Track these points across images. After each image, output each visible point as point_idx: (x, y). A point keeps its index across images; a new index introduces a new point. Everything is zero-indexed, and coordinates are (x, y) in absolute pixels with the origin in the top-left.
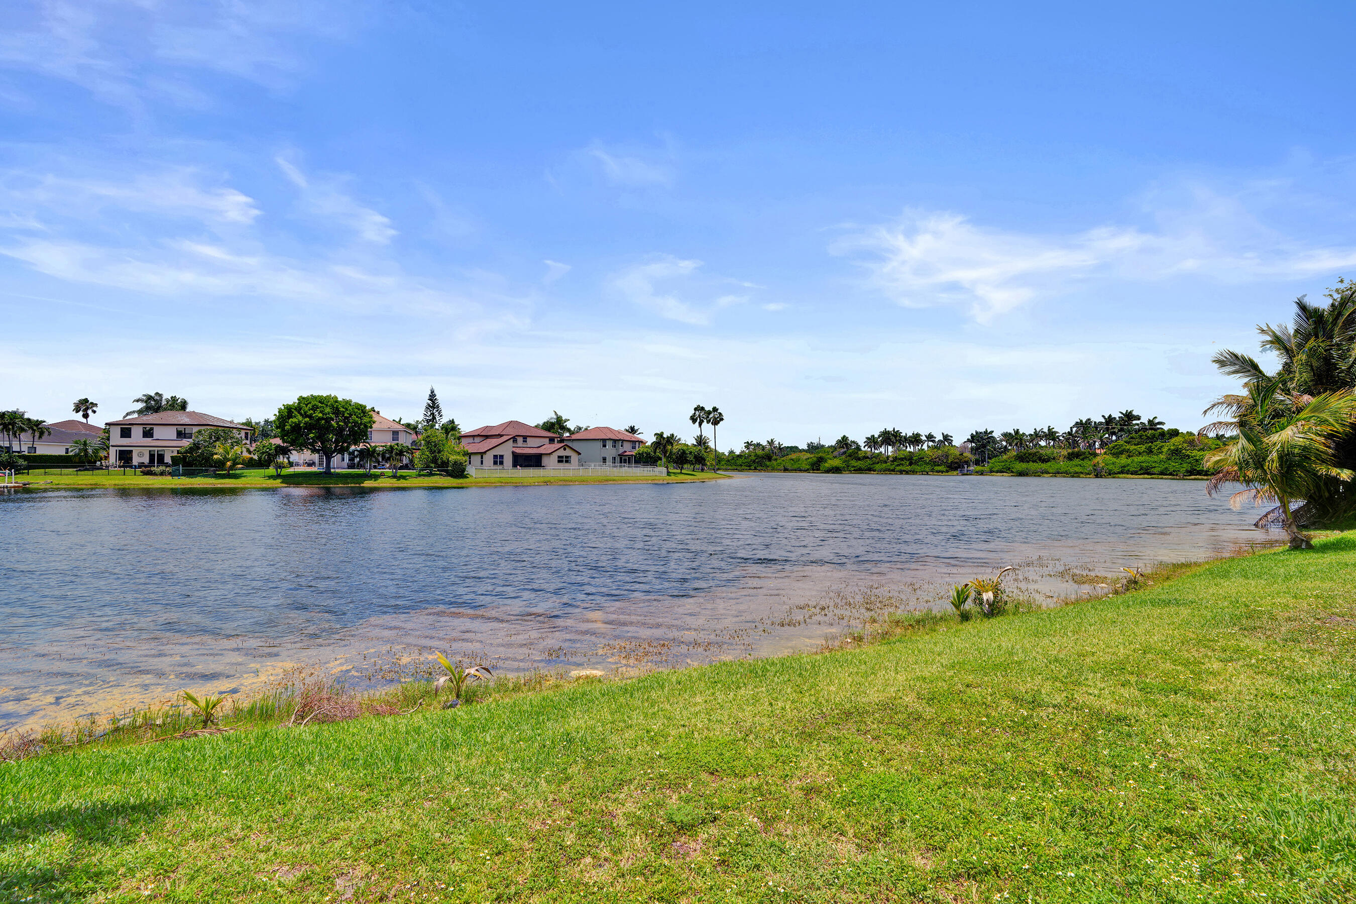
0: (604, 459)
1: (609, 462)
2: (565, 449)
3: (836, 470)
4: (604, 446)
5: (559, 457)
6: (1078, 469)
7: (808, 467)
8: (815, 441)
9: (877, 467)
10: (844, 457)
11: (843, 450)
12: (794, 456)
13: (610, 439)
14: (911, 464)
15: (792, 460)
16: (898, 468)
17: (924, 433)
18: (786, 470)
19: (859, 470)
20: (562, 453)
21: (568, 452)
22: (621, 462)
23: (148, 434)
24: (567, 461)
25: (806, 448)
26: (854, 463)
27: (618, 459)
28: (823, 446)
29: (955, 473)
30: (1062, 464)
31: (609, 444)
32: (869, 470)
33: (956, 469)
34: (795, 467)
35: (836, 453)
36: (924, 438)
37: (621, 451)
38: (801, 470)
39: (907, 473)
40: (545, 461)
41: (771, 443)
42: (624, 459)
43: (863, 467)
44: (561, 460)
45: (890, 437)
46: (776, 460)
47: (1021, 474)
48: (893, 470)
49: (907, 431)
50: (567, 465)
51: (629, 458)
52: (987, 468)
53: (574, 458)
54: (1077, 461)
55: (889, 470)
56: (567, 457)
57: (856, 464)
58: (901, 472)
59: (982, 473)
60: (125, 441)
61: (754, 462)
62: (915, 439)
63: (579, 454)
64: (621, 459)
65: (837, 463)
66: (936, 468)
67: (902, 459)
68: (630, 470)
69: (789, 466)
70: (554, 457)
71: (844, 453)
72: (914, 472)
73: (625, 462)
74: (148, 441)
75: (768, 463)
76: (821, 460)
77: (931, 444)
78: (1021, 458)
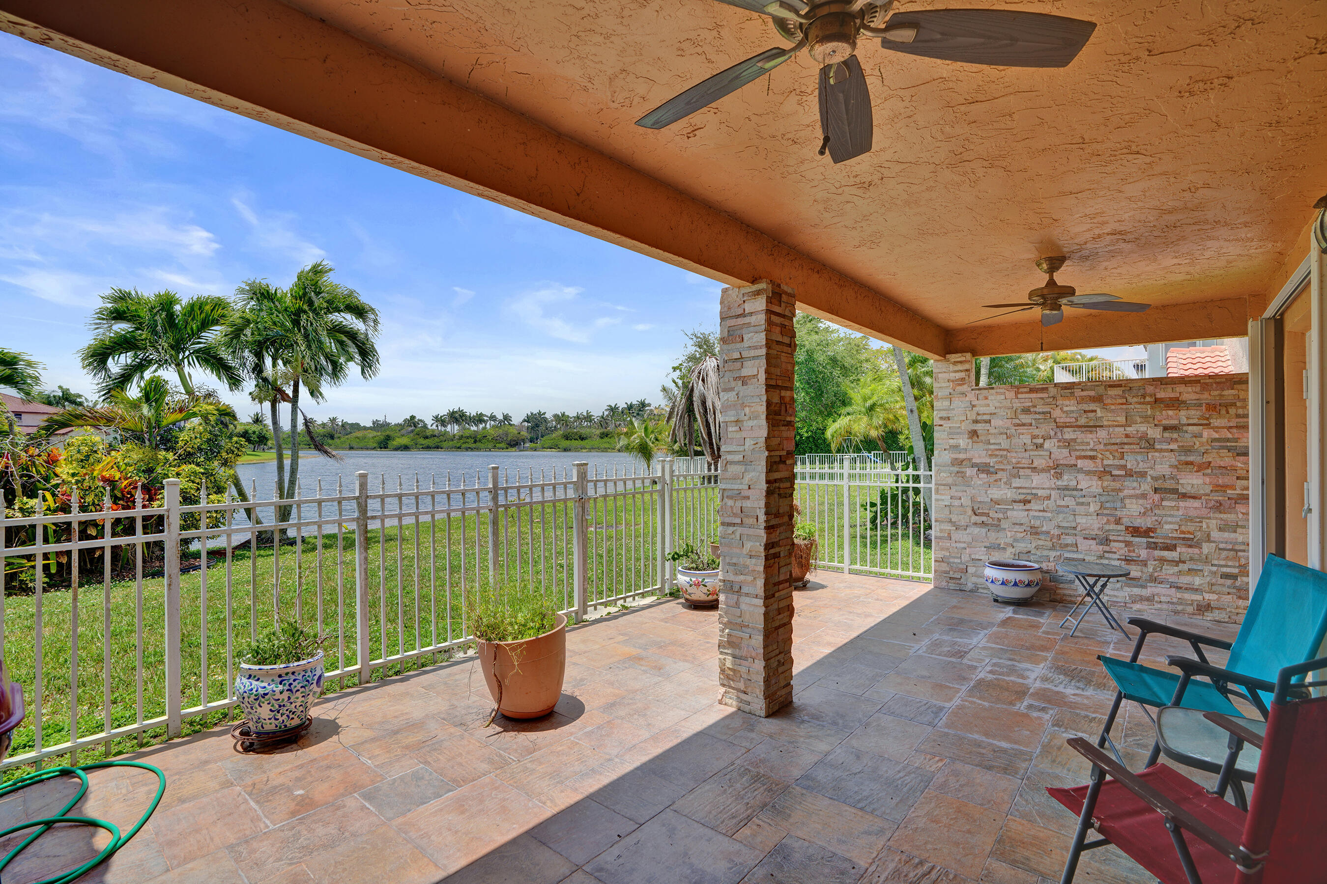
3: (406, 448)
6: (607, 446)
7: (375, 445)
8: (381, 419)
9: (444, 444)
10: (412, 435)
11: (411, 429)
12: (359, 434)
14: (475, 442)
15: (358, 438)
16: (464, 446)
17: (486, 413)
18: (351, 448)
19: (428, 448)
25: (371, 425)
26: (422, 441)
28: (389, 424)
29: (514, 449)
30: (597, 442)
32: (437, 447)
33: (514, 446)
34: (361, 445)
35: (403, 432)
36: (486, 418)
38: (367, 449)
39: (472, 449)
41: (333, 420)
43: (431, 445)
45: (457, 417)
46: (339, 437)
47: (565, 450)
48: (459, 448)
49: (471, 410)
52: (539, 444)
54: (606, 439)
55: (455, 447)
57: (424, 442)
58: (467, 449)
59: (536, 450)
62: (479, 419)
65: (405, 441)
66: (498, 445)
67: (467, 438)
69: (354, 445)
71: (412, 431)
72: (478, 449)
75: (330, 442)
76: (388, 438)
77: (493, 423)
78: (567, 437)
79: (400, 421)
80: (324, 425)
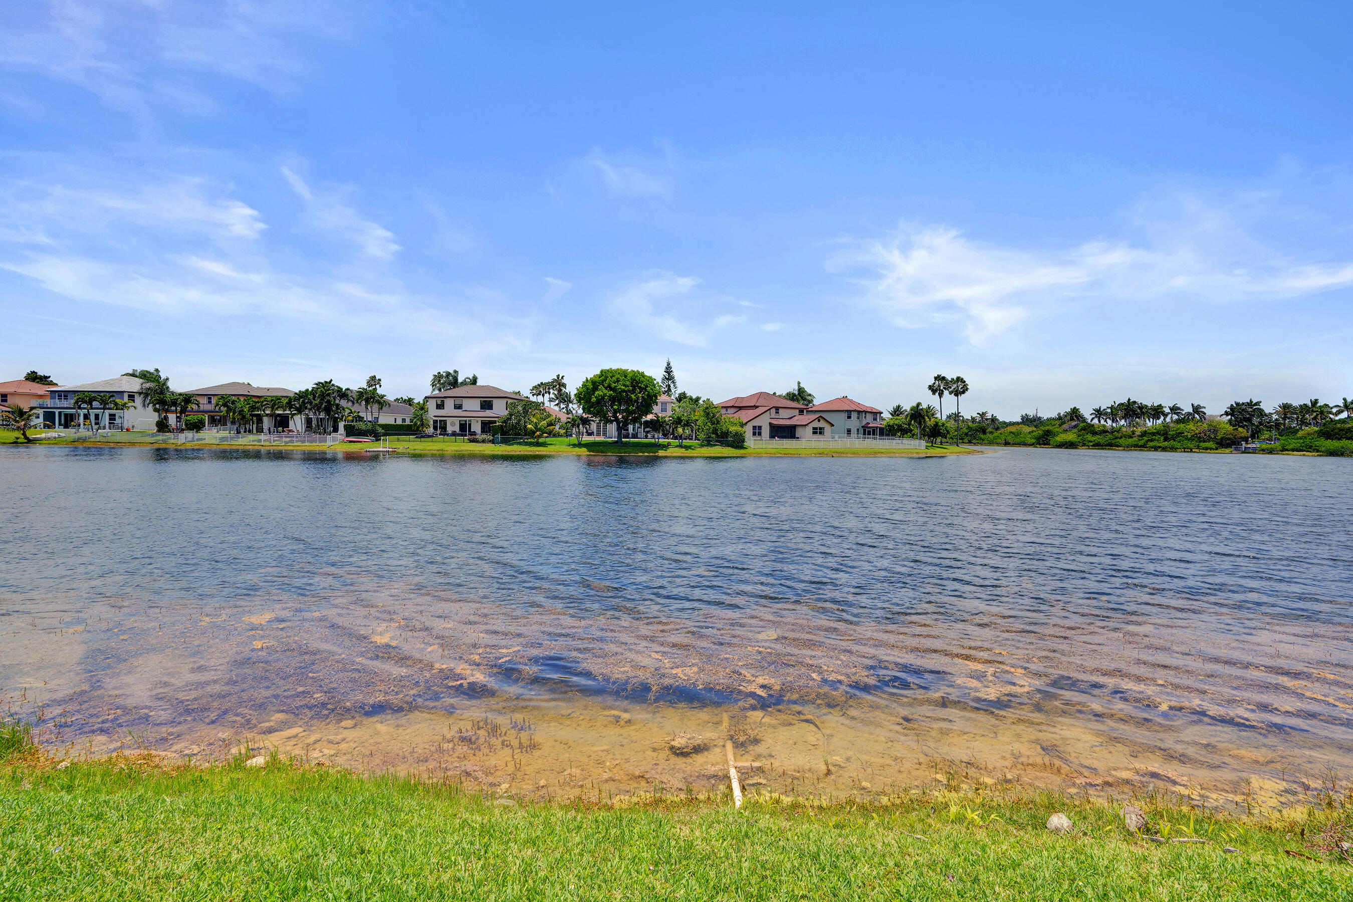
0: (849, 431)
1: (854, 434)
2: (819, 421)
3: (1071, 445)
4: (849, 417)
5: (814, 428)
7: (1033, 441)
8: (1031, 413)
9: (1122, 441)
10: (1075, 430)
11: (1074, 423)
12: (1010, 429)
13: (855, 411)
14: (1166, 439)
15: (1013, 433)
16: (1151, 444)
17: (1167, 405)
18: (1007, 444)
19: (1098, 446)
20: (816, 424)
21: (822, 424)
22: (864, 434)
23: (458, 407)
24: (820, 433)
25: (1019, 420)
26: (1089, 437)
27: (861, 431)
28: (1040, 418)
29: (1227, 450)
31: (854, 416)
32: (1111, 445)
33: (1228, 446)
34: (1018, 440)
35: (1065, 426)
36: (1167, 410)
37: (864, 423)
38: (1025, 444)
39: (1164, 449)
40: (799, 432)
41: (983, 415)
42: (867, 431)
43: (1102, 441)
44: (815, 431)
45: (1131, 410)
46: (991, 433)
47: (1332, 453)
49: (1148, 401)
50: (821, 436)
51: (874, 430)
53: (827, 428)
55: (1136, 446)
56: (821, 429)
57: (1093, 439)
58: (1156, 449)
59: (1271, 452)
60: (440, 412)
61: (966, 434)
62: (1157, 412)
63: (832, 425)
64: (865, 430)
65: (1071, 437)
66: (1203, 445)
67: (1153, 434)
68: (874, 442)
69: (1010, 440)
70: (809, 429)
71: (1075, 427)
72: (1173, 449)
73: (869, 434)
74: (458, 412)
75: (982, 436)
76: (1048, 433)
77: (1175, 417)
79: (1054, 415)
80: (973, 420)
